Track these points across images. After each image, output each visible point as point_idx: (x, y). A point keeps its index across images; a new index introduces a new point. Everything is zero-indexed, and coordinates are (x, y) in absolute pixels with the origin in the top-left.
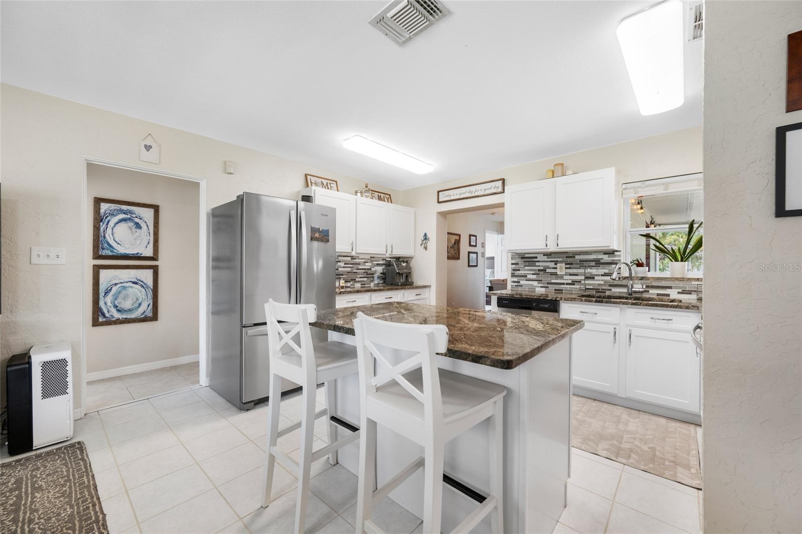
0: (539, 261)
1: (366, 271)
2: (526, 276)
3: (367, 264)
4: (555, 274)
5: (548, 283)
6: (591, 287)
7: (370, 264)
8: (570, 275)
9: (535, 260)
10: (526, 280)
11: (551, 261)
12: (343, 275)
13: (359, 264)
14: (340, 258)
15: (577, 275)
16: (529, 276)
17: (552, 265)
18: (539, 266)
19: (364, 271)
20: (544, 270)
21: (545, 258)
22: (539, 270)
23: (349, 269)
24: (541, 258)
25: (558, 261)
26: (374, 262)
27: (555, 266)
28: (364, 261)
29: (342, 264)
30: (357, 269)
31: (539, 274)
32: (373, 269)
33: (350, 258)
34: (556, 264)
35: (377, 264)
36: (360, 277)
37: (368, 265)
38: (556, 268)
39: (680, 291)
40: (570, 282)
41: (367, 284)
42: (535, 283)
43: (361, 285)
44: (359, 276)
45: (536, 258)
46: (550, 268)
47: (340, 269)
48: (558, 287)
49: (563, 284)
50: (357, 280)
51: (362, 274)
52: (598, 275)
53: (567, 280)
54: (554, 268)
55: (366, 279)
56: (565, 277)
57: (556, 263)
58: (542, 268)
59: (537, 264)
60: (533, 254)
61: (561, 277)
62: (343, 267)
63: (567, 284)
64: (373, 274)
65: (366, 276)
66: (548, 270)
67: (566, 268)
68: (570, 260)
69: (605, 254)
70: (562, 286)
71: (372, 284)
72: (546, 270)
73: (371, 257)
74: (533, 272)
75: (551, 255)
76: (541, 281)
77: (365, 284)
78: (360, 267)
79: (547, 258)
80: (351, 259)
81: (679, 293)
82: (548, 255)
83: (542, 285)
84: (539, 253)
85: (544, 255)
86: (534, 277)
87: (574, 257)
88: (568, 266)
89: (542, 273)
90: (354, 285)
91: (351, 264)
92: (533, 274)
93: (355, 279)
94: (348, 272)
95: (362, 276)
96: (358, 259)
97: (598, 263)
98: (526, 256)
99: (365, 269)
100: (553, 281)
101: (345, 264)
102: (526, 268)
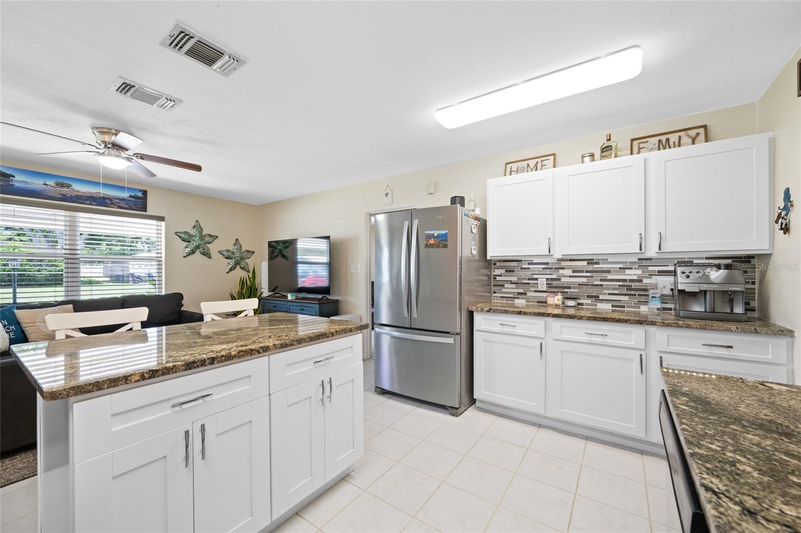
1: (628, 283)
3: (628, 271)
7: (639, 272)
12: (570, 288)
13: (609, 272)
14: (563, 264)
19: (621, 283)
23: (584, 280)
26: (650, 268)
28: (621, 266)
29: (569, 272)
30: (601, 280)
32: (645, 281)
33: (585, 263)
35: (659, 271)
36: (610, 294)
37: (633, 274)
41: (628, 307)
43: (613, 306)
44: (605, 291)
47: (563, 280)
50: (601, 297)
51: (613, 289)
55: (626, 298)
62: (570, 277)
64: (646, 290)
65: (625, 292)
71: (644, 309)
73: (639, 259)
77: (624, 307)
78: (609, 277)
80: (588, 263)
90: (596, 305)
91: (587, 272)
93: (598, 297)
94: (579, 285)
95: (617, 292)
96: (603, 263)
99: (625, 280)
101: (574, 272)
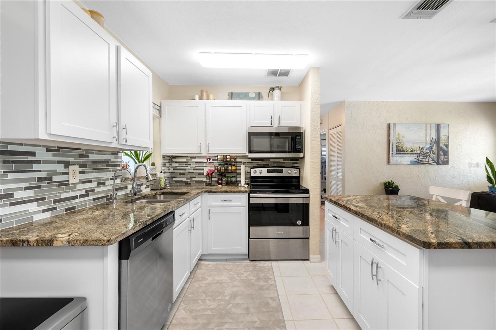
0: (39, 162)
2: (11, 195)
4: (65, 184)
5: (55, 202)
6: (102, 195)
8: (84, 182)
9: (30, 158)
10: (12, 204)
11: (59, 162)
15: (91, 182)
16: (18, 195)
17: (61, 168)
18: (40, 171)
20: (48, 179)
21: (49, 156)
22: (40, 179)
24: (42, 154)
25: (68, 162)
27: (65, 170)
31: (40, 187)
34: (67, 167)
38: (67, 173)
39: (145, 186)
40: (83, 192)
42: (32, 207)
45: (33, 154)
46: (58, 174)
48: (69, 204)
49: (75, 197)
52: (107, 180)
53: (81, 190)
54: (64, 174)
56: (79, 187)
57: (67, 164)
58: (43, 175)
59: (35, 167)
60: (26, 145)
61: (73, 187)
63: (82, 196)
66: (55, 178)
67: (80, 173)
68: (83, 161)
69: (113, 154)
70: (75, 201)
72: (51, 178)
74: (27, 185)
75: (59, 151)
76: (44, 199)
79: (54, 156)
81: (146, 188)
82: (55, 150)
83: (45, 207)
84: (39, 146)
85: (48, 150)
86: (30, 194)
87: (87, 156)
88: (81, 170)
89: (45, 183)
92: (27, 188)
97: (108, 165)
98: (10, 148)
100: (63, 196)
102: (11, 176)
